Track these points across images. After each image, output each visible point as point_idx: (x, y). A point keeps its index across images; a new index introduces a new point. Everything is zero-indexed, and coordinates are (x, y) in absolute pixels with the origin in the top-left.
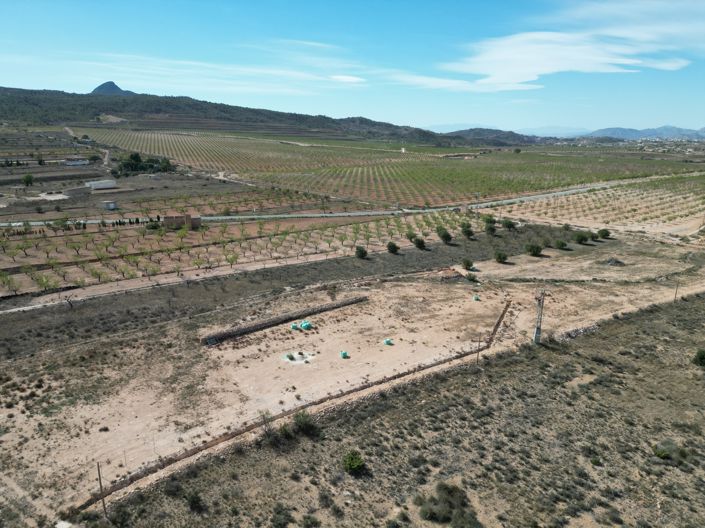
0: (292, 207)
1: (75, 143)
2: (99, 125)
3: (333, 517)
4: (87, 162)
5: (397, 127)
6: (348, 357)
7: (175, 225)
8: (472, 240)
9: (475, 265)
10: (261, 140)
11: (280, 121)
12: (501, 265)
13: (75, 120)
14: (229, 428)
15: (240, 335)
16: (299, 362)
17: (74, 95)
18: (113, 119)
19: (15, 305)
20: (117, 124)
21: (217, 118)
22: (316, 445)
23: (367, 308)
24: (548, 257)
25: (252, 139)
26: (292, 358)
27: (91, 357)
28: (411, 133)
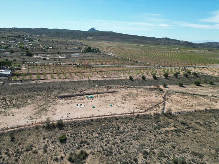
0: (123, 64)
1: (78, 44)
2: (86, 39)
3: (43, 152)
4: (77, 49)
5: (179, 41)
6: (95, 108)
7: (84, 66)
8: (177, 78)
9: (168, 86)
10: (130, 44)
11: (139, 39)
12: (180, 87)
13: (81, 38)
14: (42, 121)
15: (70, 97)
16: (79, 107)
17: (83, 31)
18: (91, 38)
19: (26, 82)
20: (91, 39)
21: (119, 38)
22: (59, 130)
23: (115, 94)
24: (203, 86)
25: (128, 44)
26: (77, 105)
27: (28, 97)
28: (184, 43)
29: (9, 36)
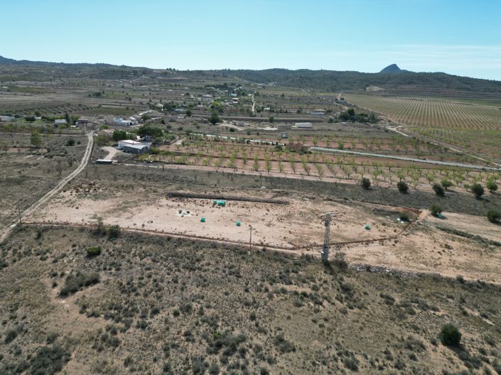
1: (333, 102)
2: (362, 93)
4: (323, 113)
20: (376, 92)
26: (180, 212)
29: (208, 86)
